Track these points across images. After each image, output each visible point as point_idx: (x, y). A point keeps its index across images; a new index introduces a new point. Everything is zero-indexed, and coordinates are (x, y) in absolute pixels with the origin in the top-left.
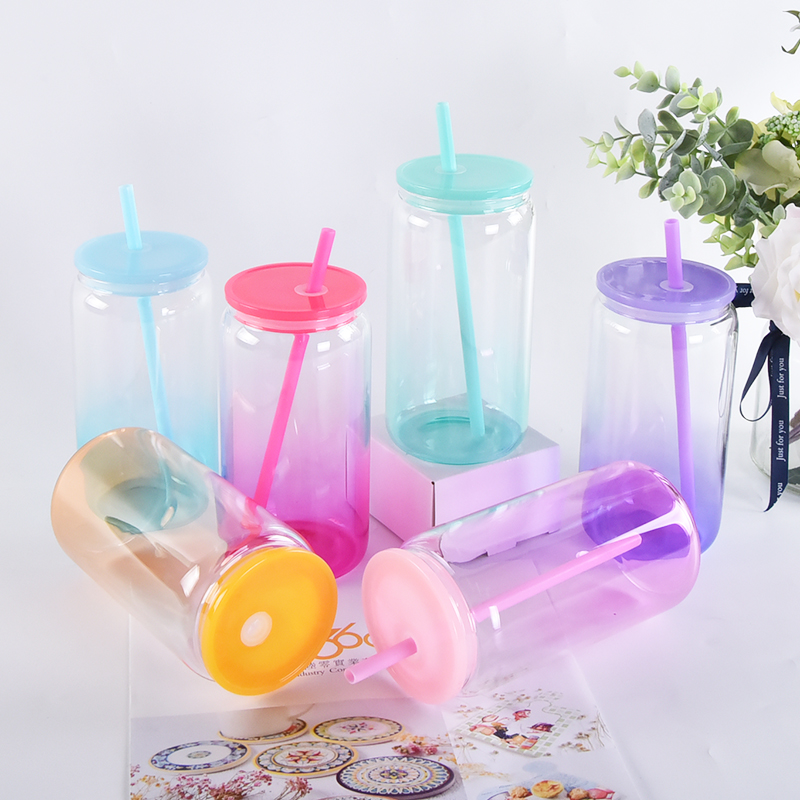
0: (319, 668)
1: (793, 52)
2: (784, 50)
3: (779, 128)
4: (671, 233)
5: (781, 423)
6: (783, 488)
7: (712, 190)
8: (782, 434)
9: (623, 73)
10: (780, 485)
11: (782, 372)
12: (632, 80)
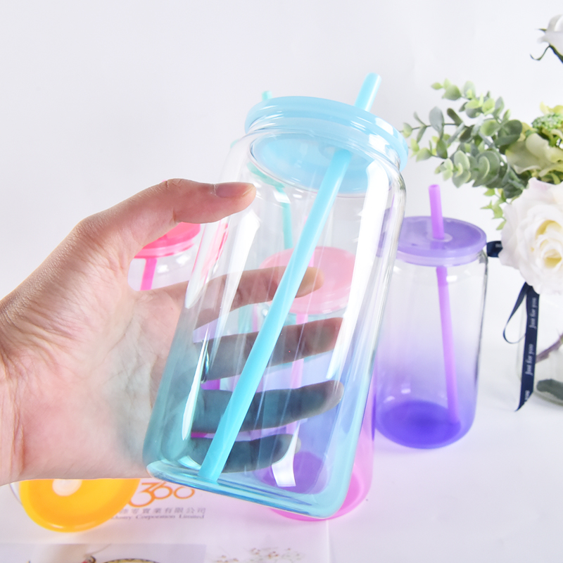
0: (130, 513)
1: (539, 59)
2: (532, 58)
3: (539, 125)
4: (434, 194)
5: (531, 347)
6: (530, 394)
7: (481, 168)
8: (531, 355)
9: (437, 87)
10: (527, 393)
11: (535, 308)
12: (442, 92)
